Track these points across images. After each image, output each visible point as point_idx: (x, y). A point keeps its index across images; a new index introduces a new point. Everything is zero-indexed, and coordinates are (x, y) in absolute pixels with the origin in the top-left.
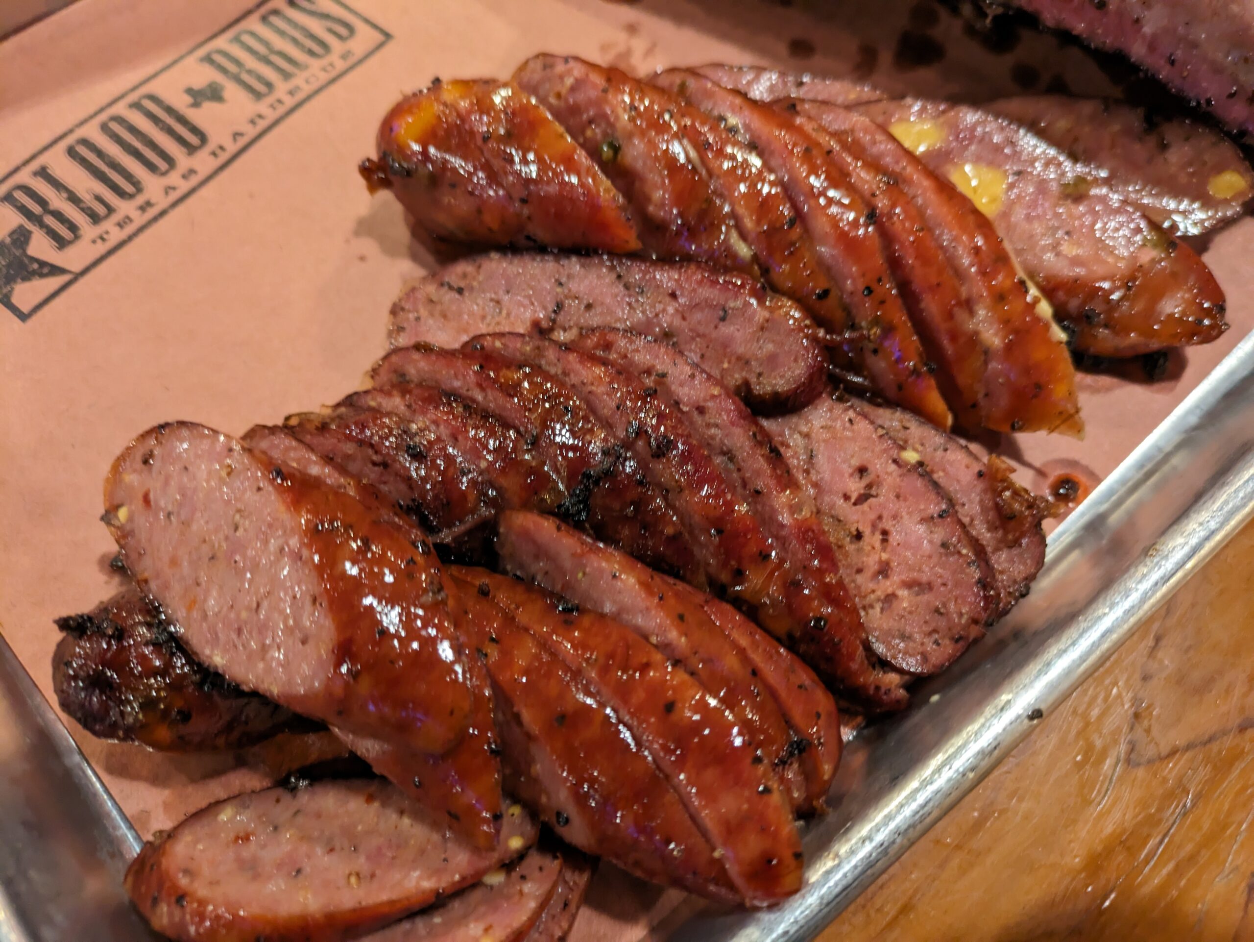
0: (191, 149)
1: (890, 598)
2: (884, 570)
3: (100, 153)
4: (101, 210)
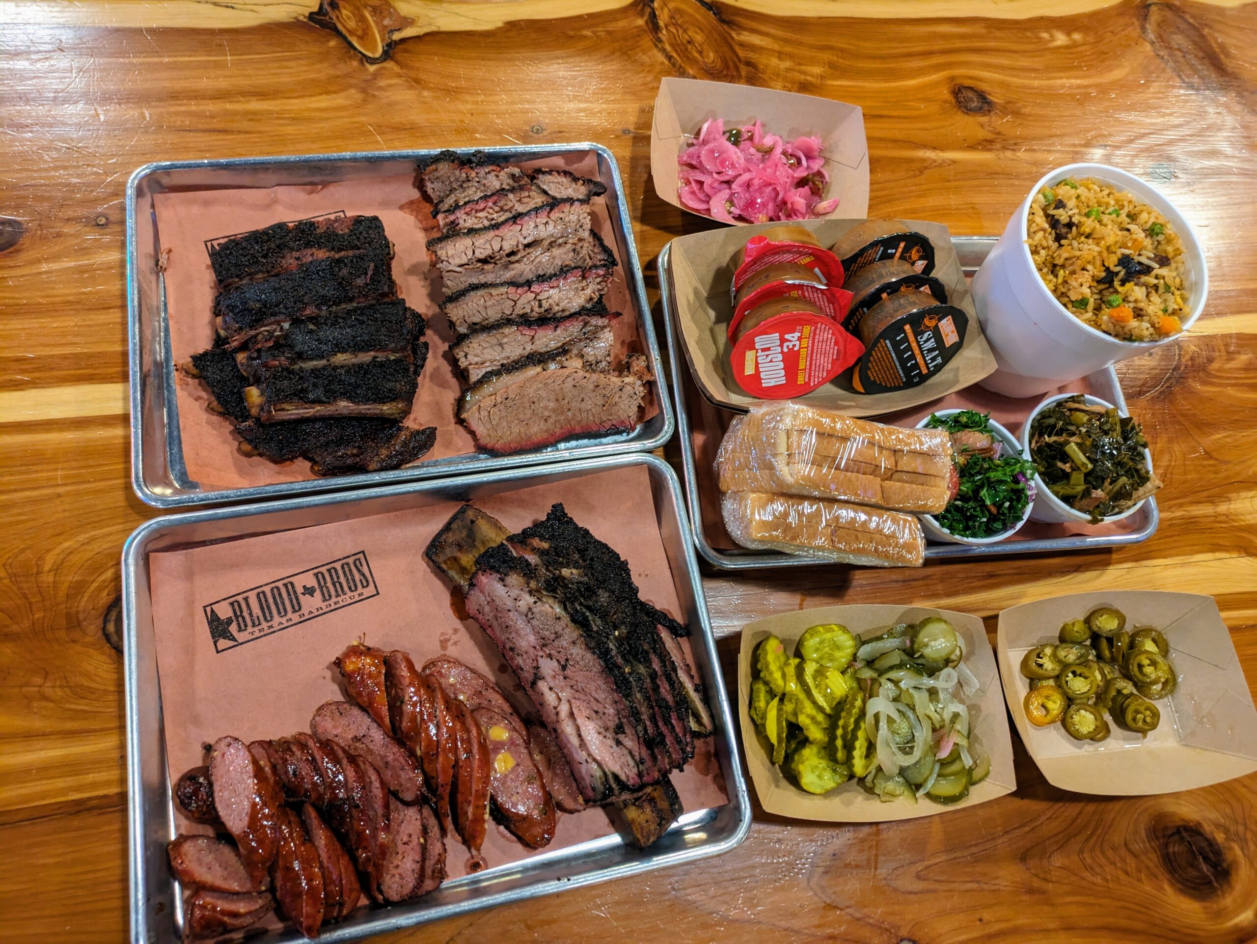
0: (294, 611)
1: (394, 875)
2: (397, 867)
3: (266, 601)
4: (257, 622)
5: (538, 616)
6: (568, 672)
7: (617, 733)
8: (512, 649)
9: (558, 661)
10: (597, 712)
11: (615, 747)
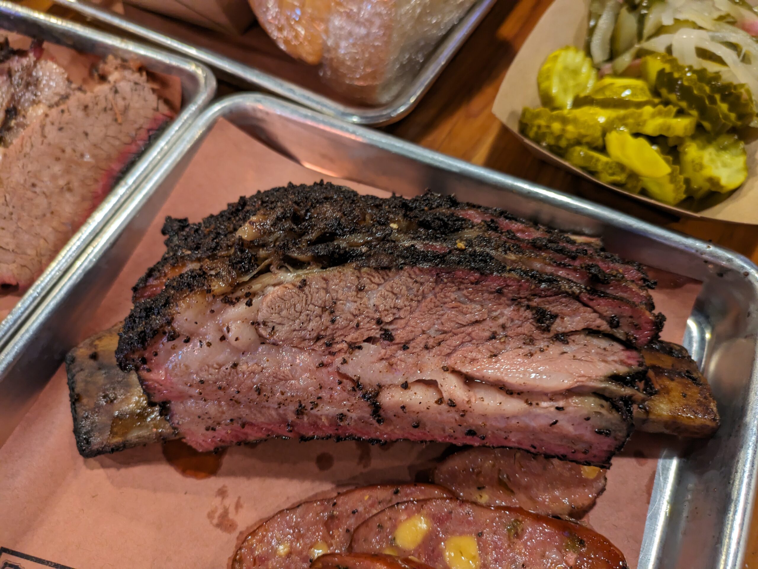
5: (275, 318)
6: (400, 335)
7: (547, 330)
8: (300, 411)
9: (370, 340)
10: (493, 337)
11: (565, 348)
